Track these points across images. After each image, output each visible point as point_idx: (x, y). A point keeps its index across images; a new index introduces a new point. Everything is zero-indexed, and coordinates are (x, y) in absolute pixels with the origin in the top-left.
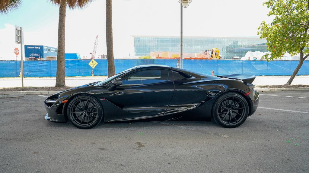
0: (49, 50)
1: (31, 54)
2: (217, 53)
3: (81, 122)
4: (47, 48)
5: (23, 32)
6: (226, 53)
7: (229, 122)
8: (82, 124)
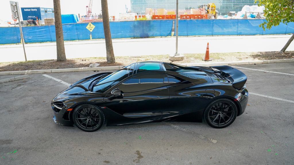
0: (46, 12)
1: (29, 17)
2: (213, 8)
3: (86, 125)
4: (43, 9)
5: (19, 6)
6: (223, 2)
7: (218, 123)
8: (87, 128)
